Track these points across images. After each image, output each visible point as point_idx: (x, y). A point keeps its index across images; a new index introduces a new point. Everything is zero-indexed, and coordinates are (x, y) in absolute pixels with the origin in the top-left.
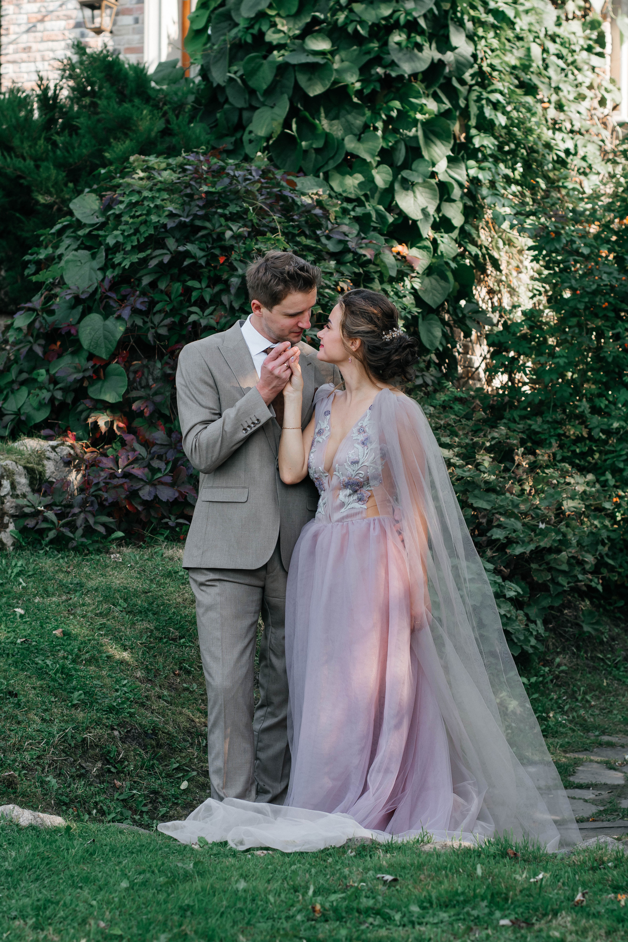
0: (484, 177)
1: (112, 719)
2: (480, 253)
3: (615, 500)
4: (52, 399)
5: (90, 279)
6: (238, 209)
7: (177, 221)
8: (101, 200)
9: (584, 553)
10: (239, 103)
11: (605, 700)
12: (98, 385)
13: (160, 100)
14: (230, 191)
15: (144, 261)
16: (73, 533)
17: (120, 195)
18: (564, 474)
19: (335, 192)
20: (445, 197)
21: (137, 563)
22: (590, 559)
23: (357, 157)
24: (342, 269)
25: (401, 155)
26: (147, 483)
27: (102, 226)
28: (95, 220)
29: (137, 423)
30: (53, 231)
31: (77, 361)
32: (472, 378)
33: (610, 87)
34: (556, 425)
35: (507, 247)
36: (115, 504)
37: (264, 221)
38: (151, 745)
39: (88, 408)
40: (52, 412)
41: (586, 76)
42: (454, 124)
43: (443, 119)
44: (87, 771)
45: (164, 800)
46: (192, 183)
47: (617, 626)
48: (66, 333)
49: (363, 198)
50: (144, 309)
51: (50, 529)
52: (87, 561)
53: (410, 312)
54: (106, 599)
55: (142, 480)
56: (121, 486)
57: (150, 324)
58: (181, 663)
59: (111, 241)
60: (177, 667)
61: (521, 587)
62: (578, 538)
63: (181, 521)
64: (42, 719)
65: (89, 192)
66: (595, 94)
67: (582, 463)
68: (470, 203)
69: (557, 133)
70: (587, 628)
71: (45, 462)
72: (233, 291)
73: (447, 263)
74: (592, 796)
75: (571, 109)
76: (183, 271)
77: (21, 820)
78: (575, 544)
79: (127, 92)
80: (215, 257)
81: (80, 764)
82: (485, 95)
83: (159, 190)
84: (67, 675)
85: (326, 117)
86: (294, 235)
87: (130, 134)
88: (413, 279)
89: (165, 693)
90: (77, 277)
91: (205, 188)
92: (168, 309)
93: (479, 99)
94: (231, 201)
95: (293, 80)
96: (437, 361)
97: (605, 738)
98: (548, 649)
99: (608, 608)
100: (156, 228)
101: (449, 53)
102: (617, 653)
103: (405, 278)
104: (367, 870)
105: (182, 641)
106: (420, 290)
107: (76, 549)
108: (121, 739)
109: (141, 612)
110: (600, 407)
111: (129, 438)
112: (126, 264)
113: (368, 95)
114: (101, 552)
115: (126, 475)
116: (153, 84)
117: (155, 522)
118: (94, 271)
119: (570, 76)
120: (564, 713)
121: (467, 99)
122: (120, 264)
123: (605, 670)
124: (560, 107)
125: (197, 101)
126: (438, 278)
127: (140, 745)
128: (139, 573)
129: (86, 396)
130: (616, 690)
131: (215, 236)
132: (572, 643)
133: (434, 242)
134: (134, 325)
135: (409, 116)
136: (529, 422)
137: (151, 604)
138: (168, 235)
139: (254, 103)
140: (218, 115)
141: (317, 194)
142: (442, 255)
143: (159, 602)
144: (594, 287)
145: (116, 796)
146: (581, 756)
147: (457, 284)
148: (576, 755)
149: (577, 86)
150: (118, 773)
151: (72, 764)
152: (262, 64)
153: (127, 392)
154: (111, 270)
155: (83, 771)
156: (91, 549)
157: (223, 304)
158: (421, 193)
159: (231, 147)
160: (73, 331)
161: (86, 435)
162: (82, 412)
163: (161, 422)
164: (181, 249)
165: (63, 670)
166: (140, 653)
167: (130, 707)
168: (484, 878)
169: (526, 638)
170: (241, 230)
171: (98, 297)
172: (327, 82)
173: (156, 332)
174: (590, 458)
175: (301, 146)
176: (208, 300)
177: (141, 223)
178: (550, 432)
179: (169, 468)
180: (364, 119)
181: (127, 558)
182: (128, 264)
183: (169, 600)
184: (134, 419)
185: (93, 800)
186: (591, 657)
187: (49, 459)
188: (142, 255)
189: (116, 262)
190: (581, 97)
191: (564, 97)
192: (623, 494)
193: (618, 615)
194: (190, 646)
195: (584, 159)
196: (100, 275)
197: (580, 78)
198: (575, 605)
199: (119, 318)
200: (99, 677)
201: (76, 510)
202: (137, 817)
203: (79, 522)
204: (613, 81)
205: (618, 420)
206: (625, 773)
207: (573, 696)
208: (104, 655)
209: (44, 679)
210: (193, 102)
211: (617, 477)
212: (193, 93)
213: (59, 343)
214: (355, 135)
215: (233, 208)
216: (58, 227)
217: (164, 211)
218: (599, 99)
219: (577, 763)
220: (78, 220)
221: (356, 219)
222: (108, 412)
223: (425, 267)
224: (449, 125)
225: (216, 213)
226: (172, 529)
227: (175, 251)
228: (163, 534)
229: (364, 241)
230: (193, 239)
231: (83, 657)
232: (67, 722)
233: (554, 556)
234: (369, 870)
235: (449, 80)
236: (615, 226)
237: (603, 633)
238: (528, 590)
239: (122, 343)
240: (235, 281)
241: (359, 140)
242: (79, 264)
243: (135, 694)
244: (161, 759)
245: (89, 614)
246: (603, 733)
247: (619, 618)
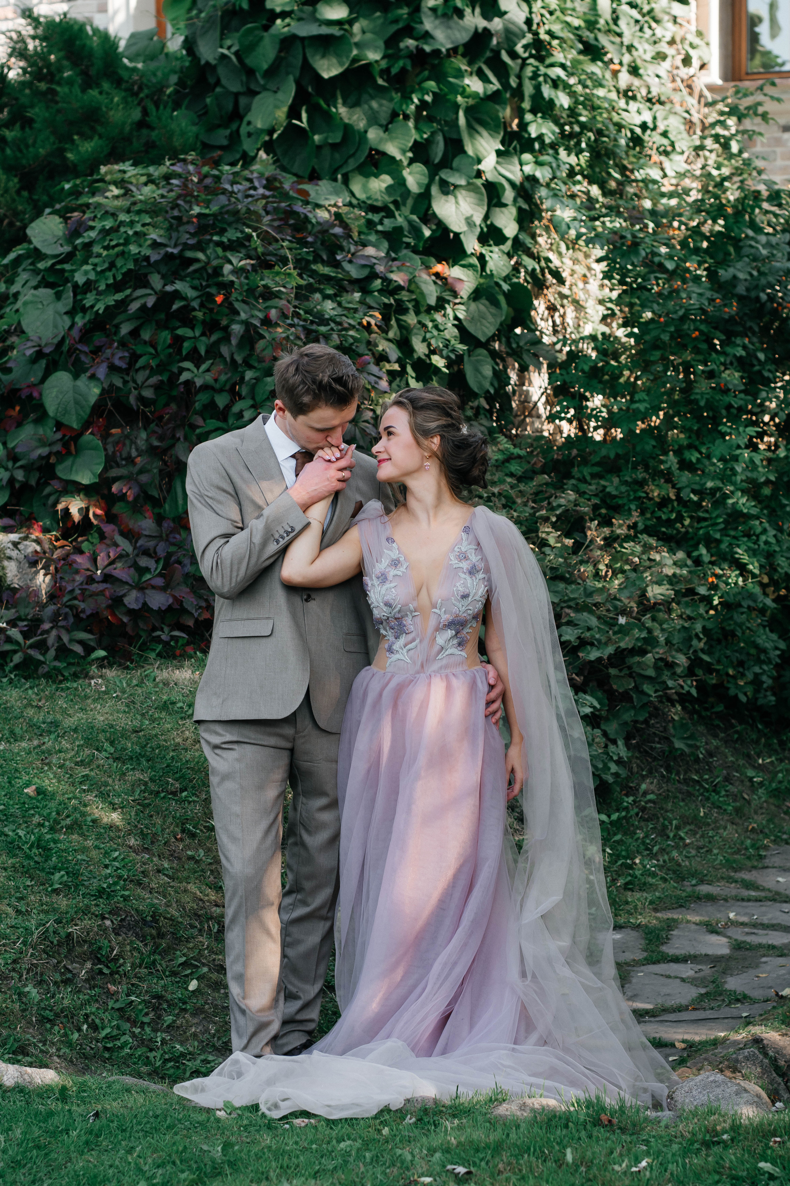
0: (542, 174)
1: (102, 906)
2: (537, 267)
3: (710, 580)
4: (12, 480)
5: (55, 326)
6: (239, 235)
7: (162, 252)
8: (66, 223)
9: (674, 653)
10: (235, 86)
11: (702, 836)
12: (68, 462)
13: (135, 83)
14: (227, 212)
15: (122, 304)
16: (44, 654)
17: (90, 219)
18: (647, 548)
19: (358, 199)
20: (495, 201)
21: (123, 692)
22: (682, 660)
23: (384, 154)
24: (369, 300)
25: (439, 150)
26: (133, 587)
27: (69, 257)
28: (59, 250)
29: (118, 508)
30: (6, 261)
31: (41, 431)
32: (530, 415)
33: (696, 41)
34: (636, 487)
35: (571, 251)
36: (95, 616)
37: (271, 248)
38: (151, 935)
39: (57, 491)
40: (11, 495)
41: (666, 29)
42: (504, 109)
43: (491, 104)
44: (74, 975)
45: (169, 1006)
46: (180, 202)
47: (715, 736)
48: (27, 397)
49: (392, 207)
50: (124, 366)
51: (15, 652)
52: (62, 689)
53: (453, 351)
54: (89, 742)
55: (127, 583)
56: (102, 593)
57: (131, 385)
58: (183, 824)
59: (80, 278)
60: (178, 830)
61: (597, 699)
62: (666, 635)
63: (176, 633)
64: (17, 911)
65: (50, 214)
66: (678, 50)
67: (670, 531)
68: (525, 206)
69: (631, 103)
70: (678, 744)
71: (6, 563)
72: (234, 342)
73: (497, 284)
74: (691, 973)
75: (648, 71)
76: (171, 316)
77: (5, 1078)
78: (664, 643)
79: (93, 72)
80: (210, 297)
81: (65, 966)
82: (543, 70)
83: (139, 212)
84: (45, 849)
85: (344, 104)
86: (308, 262)
87: (99, 128)
88: (457, 307)
89: (166, 866)
90: (38, 323)
91: (196, 210)
92: (153, 363)
93: (535, 75)
94: (230, 224)
95: (300, 57)
96: (487, 407)
97: (704, 889)
98: (632, 773)
99: (704, 713)
100: (136, 261)
101: (497, 20)
102: (716, 773)
103: (447, 306)
104: (432, 1151)
105: (184, 794)
106: (466, 319)
107: (48, 676)
108: (114, 929)
109: (131, 758)
110: (691, 461)
111: (108, 529)
112: (100, 307)
113: (396, 75)
114: (79, 678)
115: (107, 578)
116: (125, 61)
117: (144, 635)
118: (60, 315)
119: (646, 29)
120: (653, 856)
121: (519, 77)
122: (92, 307)
123: (702, 794)
124: (634, 71)
125: (181, 83)
126: (487, 303)
127: (137, 936)
128: (128, 706)
129: (54, 476)
130: (716, 821)
131: (210, 271)
132: (661, 763)
133: (482, 258)
134: (112, 385)
135: (448, 100)
136: (603, 482)
137: (143, 747)
138: (152, 270)
139: (253, 86)
140: (208, 100)
141: (335, 205)
142: (492, 275)
143: (154, 744)
144: (681, 313)
145: (111, 1004)
146: (675, 917)
147: (511, 310)
148: (670, 915)
149: (655, 43)
150: (111, 974)
151: (56, 966)
152: (261, 38)
153: (105, 469)
154: (80, 315)
155: (69, 976)
156: (66, 674)
157: (221, 356)
158: (464, 198)
159: (225, 142)
160: (35, 394)
161: (55, 525)
162: (49, 495)
163: (149, 507)
164: (169, 288)
165: (39, 844)
166: (133, 814)
167: (124, 888)
168: (576, 1165)
169: (605, 765)
170: (243, 263)
171: (65, 348)
172: (345, 60)
173: (140, 394)
174: (678, 525)
175: (313, 140)
176: (203, 352)
177: (117, 255)
178: (629, 495)
179: (160, 567)
180: (391, 106)
181: (111, 686)
182: (103, 308)
183: (165, 741)
184: (114, 504)
185: (83, 1012)
186: (684, 779)
187: (10, 558)
188: (119, 296)
189: (87, 305)
190: (661, 57)
191: (640, 57)
192: (721, 572)
193: (717, 722)
194: (194, 801)
195: (665, 134)
196: (67, 321)
197: (659, 31)
198: (664, 714)
199: (93, 377)
200: (84, 850)
201: (47, 626)
202: (137, 1031)
203: (51, 639)
204: (700, 34)
205: (713, 479)
206: (729, 937)
207: (663, 833)
208: (89, 819)
209: (15, 856)
210: (176, 84)
211: (713, 551)
212: (175, 72)
213: (18, 408)
214: (381, 126)
215: (232, 234)
216: (12, 256)
217: (146, 240)
218: (682, 57)
219: (671, 925)
220: (36, 249)
221: (385, 235)
222: (82, 496)
223: (471, 291)
224: (498, 111)
225: (211, 240)
226: (166, 644)
227: (161, 291)
228: (154, 650)
229: (396, 263)
230: (183, 274)
231: (63, 823)
232: (47, 912)
233: (637, 659)
234: (435, 1151)
235: (497, 54)
236: (706, 229)
237: (698, 748)
238: (606, 701)
239: (98, 409)
240: (236, 328)
241: (386, 130)
242: (40, 306)
243: (129, 870)
244: (164, 953)
245: (68, 763)
246: (702, 882)
247: (718, 726)
